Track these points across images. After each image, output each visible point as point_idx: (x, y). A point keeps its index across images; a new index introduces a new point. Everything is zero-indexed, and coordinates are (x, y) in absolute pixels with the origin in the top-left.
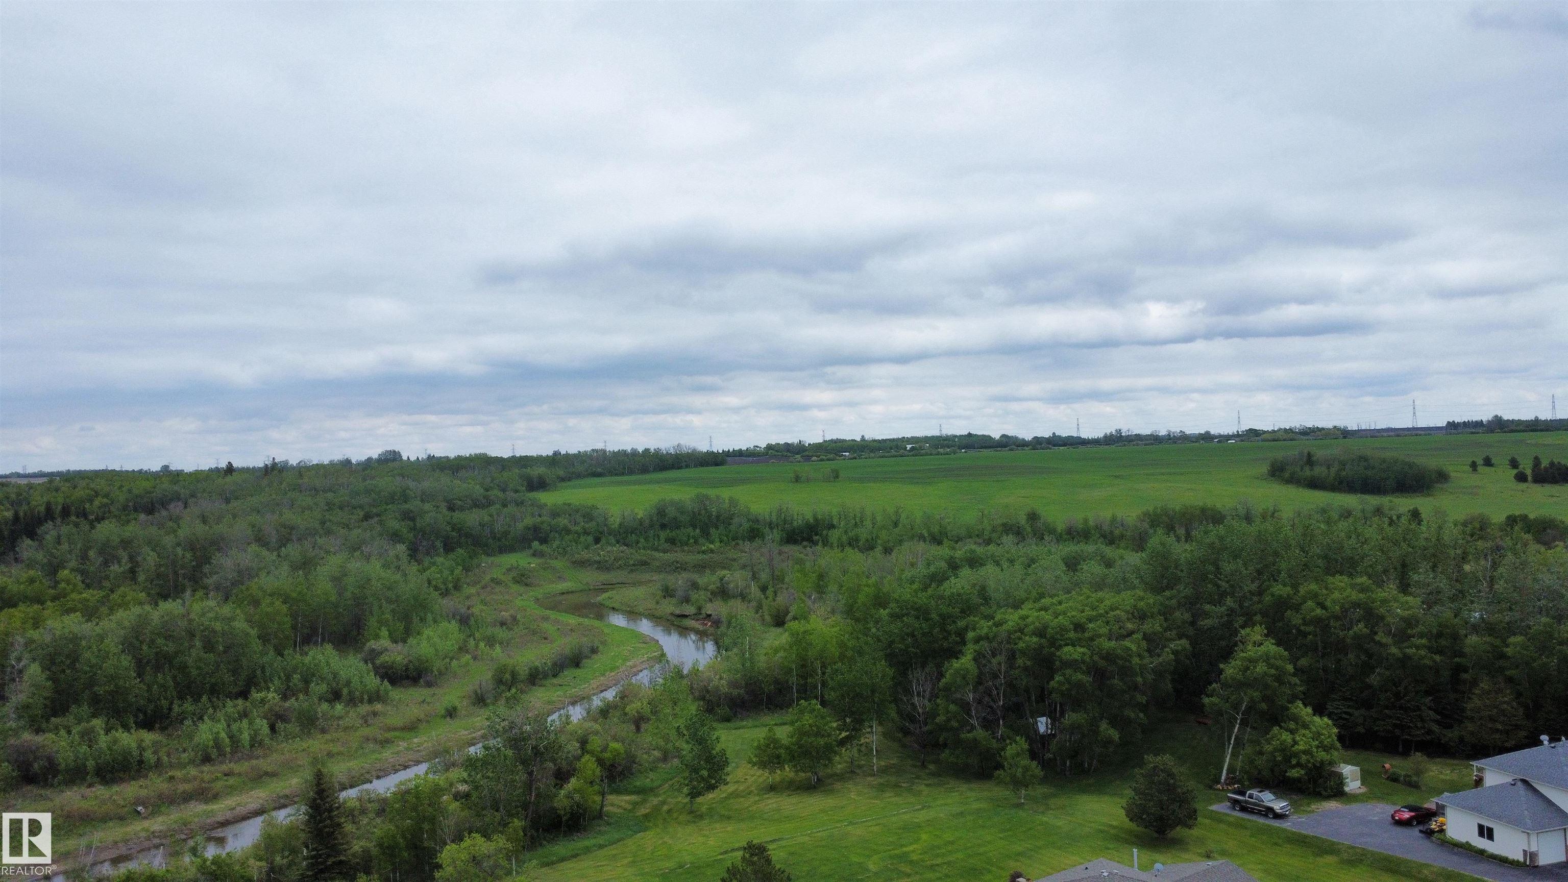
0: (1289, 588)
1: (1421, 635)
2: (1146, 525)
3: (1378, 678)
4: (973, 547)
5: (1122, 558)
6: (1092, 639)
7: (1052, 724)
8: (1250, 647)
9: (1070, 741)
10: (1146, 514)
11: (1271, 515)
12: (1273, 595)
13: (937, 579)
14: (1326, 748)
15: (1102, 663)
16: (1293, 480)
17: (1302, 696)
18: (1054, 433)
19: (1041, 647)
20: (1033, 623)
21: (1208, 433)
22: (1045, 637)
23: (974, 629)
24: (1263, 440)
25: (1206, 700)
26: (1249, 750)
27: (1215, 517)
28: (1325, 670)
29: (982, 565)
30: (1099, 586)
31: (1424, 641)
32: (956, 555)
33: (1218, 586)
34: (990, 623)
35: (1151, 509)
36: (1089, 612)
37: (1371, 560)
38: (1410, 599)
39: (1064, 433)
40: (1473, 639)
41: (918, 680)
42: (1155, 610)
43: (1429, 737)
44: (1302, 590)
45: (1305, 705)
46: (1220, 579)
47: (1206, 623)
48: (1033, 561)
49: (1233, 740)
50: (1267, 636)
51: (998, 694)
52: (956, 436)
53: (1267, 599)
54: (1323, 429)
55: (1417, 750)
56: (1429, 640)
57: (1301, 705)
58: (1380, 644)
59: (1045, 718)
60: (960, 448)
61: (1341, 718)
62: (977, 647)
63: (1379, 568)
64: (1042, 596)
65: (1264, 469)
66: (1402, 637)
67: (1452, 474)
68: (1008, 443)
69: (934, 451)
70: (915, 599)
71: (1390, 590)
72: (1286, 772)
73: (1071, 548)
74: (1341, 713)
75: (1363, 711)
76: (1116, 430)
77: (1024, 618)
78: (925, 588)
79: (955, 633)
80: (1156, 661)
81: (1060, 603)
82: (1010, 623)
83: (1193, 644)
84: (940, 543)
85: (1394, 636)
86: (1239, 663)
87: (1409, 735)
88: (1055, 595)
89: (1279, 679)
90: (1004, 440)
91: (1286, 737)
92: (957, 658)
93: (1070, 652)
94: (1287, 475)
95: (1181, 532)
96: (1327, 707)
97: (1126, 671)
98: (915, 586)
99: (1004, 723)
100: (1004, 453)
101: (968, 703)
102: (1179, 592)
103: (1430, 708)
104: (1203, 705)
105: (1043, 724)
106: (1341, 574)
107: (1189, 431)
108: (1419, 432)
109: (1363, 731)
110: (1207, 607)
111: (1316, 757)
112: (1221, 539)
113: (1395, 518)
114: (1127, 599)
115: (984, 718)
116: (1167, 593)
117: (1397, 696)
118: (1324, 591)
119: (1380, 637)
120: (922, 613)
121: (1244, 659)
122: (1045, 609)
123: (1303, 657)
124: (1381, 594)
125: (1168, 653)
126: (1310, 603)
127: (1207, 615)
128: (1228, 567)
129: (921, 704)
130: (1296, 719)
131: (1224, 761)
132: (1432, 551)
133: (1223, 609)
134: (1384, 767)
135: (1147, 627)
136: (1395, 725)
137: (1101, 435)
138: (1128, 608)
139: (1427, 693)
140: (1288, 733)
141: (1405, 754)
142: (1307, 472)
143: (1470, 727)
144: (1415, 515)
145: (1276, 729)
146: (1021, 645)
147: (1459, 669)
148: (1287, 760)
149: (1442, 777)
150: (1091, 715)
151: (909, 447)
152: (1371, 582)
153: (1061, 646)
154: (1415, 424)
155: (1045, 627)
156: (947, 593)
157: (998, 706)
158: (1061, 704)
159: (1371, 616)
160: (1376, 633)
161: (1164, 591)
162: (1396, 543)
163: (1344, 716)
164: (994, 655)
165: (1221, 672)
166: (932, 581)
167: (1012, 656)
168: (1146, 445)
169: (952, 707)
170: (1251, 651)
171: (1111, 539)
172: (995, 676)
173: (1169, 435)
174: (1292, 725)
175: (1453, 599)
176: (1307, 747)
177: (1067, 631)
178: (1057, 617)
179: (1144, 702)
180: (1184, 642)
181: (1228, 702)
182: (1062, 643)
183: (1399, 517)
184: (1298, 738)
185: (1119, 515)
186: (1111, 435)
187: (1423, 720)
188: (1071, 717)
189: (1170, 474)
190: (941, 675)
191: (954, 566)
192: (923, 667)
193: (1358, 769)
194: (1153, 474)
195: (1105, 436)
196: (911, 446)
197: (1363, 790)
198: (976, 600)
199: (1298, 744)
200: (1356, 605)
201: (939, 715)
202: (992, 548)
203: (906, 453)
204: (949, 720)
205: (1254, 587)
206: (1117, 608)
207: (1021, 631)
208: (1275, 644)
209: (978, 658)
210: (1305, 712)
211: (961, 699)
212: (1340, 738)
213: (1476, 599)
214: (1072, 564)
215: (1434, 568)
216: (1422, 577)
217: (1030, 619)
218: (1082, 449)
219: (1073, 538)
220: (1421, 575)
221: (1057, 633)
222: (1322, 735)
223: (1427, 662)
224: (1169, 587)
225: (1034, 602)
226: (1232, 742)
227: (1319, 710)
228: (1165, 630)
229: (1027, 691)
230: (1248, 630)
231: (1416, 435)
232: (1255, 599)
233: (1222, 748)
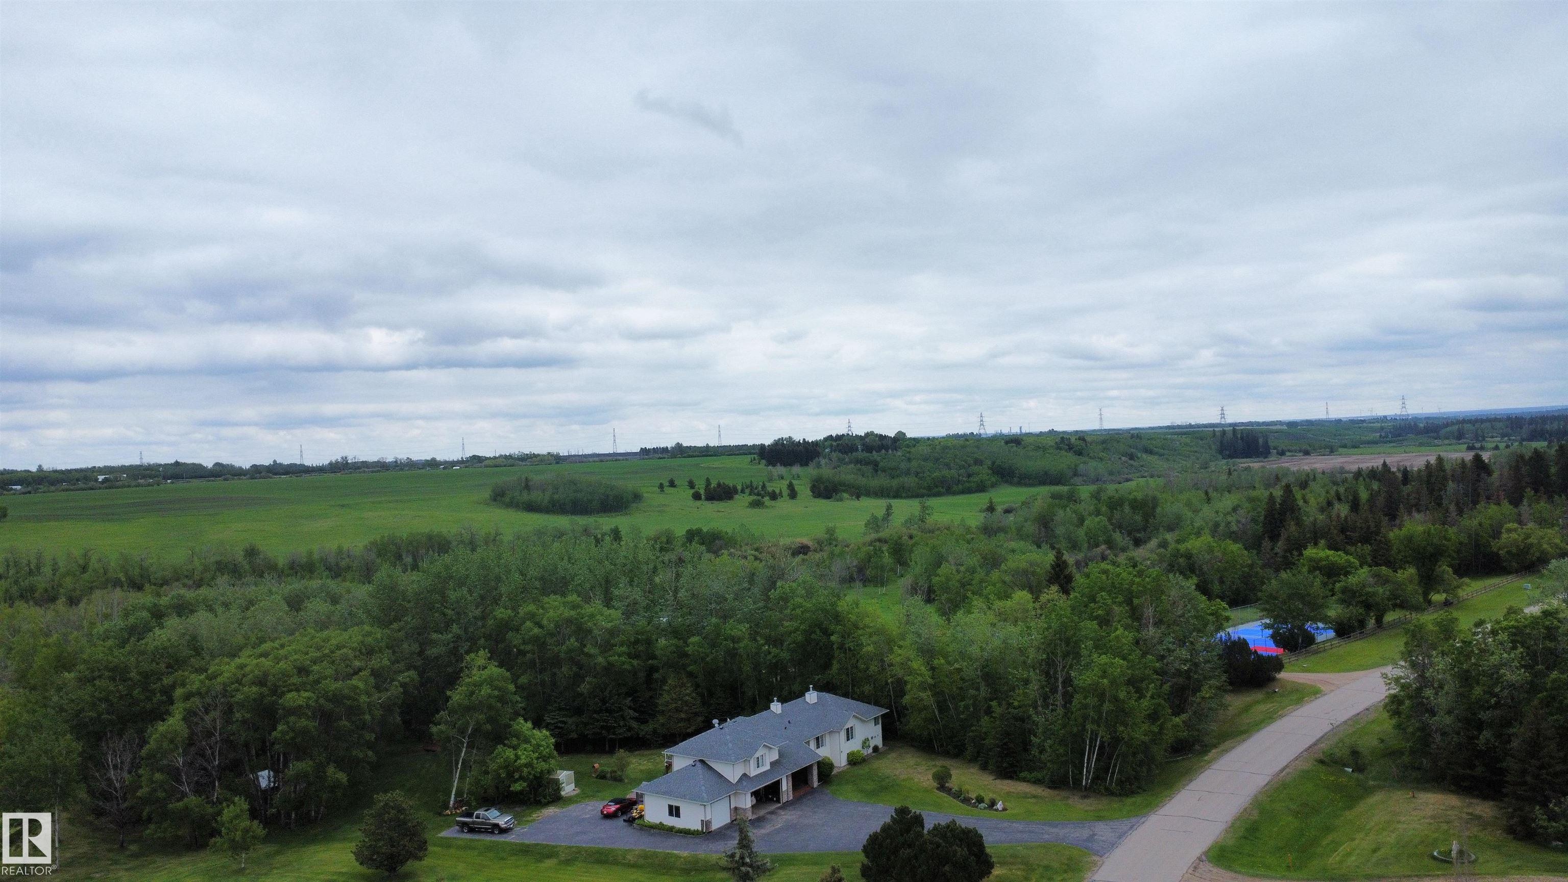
0: (509, 611)
1: (622, 645)
2: (373, 556)
3: (587, 686)
4: (182, 591)
5: (349, 592)
6: (317, 682)
7: (275, 777)
8: (475, 671)
9: (295, 792)
10: (374, 543)
11: (493, 540)
12: (496, 619)
13: (137, 631)
14: (545, 759)
15: (329, 706)
16: (513, 504)
17: (522, 712)
18: (275, 461)
19: (262, 696)
20: (252, 671)
21: (434, 460)
22: (265, 685)
23: (183, 685)
24: (486, 466)
25: (434, 729)
26: (475, 772)
27: (440, 545)
28: (543, 683)
29: (192, 612)
30: (323, 625)
31: (624, 649)
32: (161, 602)
33: (444, 615)
34: (202, 677)
35: (378, 537)
36: (315, 654)
37: (580, 579)
38: (612, 611)
39: (286, 460)
40: (662, 642)
41: (114, 751)
42: (383, 644)
43: (629, 734)
44: (522, 611)
45: (526, 720)
46: (446, 607)
47: (432, 652)
48: (251, 603)
49: (460, 764)
50: (490, 659)
51: (213, 754)
52: (160, 465)
53: (490, 622)
54: (538, 455)
55: (620, 747)
56: (628, 647)
57: (522, 721)
58: (589, 655)
59: (267, 771)
60: (165, 478)
61: (557, 727)
62: (188, 705)
63: (587, 586)
64: (262, 641)
65: (487, 494)
66: (606, 647)
67: (645, 495)
68: (222, 472)
69: (133, 483)
70: (110, 658)
71: (596, 606)
72: (510, 786)
73: (295, 585)
74: (557, 723)
75: (574, 719)
76: (342, 458)
77: (241, 667)
78: (123, 643)
79: (161, 691)
80: (384, 696)
81: (282, 646)
82: (226, 675)
83: (421, 674)
84: (140, 588)
85: (601, 646)
86: (464, 688)
87: (614, 734)
88: (276, 638)
89: (502, 699)
90: (217, 468)
91: (510, 753)
92: (163, 720)
93: (292, 699)
94: (507, 500)
95: (409, 560)
96: (545, 718)
97: (353, 711)
98: (110, 642)
99: (220, 784)
100: (219, 483)
101: (178, 769)
102: (407, 623)
103: (630, 708)
104: (431, 735)
105: (264, 778)
106: (555, 594)
107: (415, 457)
108: (620, 458)
109: (576, 736)
110: (435, 636)
111: (536, 768)
112: (447, 568)
113: (599, 536)
114: (354, 636)
115: (197, 782)
116: (395, 626)
117: (604, 701)
118: (541, 611)
119: (590, 649)
120: (118, 673)
121: (468, 684)
122: (265, 655)
123: (523, 674)
124: (588, 609)
125: (397, 687)
126: (528, 624)
127: (433, 643)
128: (453, 595)
129: (118, 777)
130: (517, 735)
131: (452, 786)
132: (629, 567)
133: (450, 636)
134: (594, 767)
135: (375, 663)
136: (602, 727)
137: (326, 462)
138: (355, 645)
139: (628, 694)
140: (512, 750)
141: (611, 752)
142: (525, 497)
143: (662, 719)
144: (616, 535)
145: (500, 748)
146: (239, 697)
147: (652, 670)
148: (510, 775)
149: (642, 768)
150: (317, 761)
151: (101, 478)
152: (580, 599)
153: (283, 693)
154: (615, 450)
155: (266, 674)
156: (151, 647)
157: (213, 767)
158: (284, 754)
159: (581, 631)
160: (585, 646)
161: (391, 624)
162: (600, 562)
163: (560, 725)
164: (207, 712)
165: (448, 699)
166: (130, 635)
167: (229, 710)
168: (372, 472)
169: (158, 776)
170: (477, 675)
171: (336, 570)
172: (209, 734)
173: (396, 462)
174: (515, 741)
175: (647, 608)
176: (528, 760)
177: (289, 676)
178: (278, 663)
179: (373, 739)
180: (412, 673)
181: (455, 727)
182: (285, 689)
183: (603, 535)
184: (520, 753)
185: (345, 547)
186: (337, 462)
187: (624, 719)
188: (297, 767)
189: (397, 501)
190: (144, 742)
191: (158, 615)
192: (121, 736)
193: (572, 773)
194: (380, 502)
195: (331, 464)
196: (103, 477)
197: (578, 791)
198: (187, 652)
199: (520, 759)
200: (569, 621)
201: (141, 787)
202: (204, 591)
203: (98, 485)
204: (154, 790)
205: (478, 612)
206: (344, 647)
207: (239, 681)
208: (498, 666)
209: (189, 716)
210: (524, 726)
211: (169, 765)
212: (557, 746)
213: (664, 608)
214: (295, 603)
215: (631, 582)
216: (621, 592)
217: (248, 669)
218: (307, 477)
219: (296, 573)
220: (621, 590)
221: (280, 679)
222: (541, 746)
223: (626, 666)
224: (397, 619)
225: (253, 648)
226: (459, 767)
227: (538, 724)
228: (393, 663)
229: (246, 745)
230: (473, 655)
231: (616, 460)
232: (480, 623)
233: (451, 773)
